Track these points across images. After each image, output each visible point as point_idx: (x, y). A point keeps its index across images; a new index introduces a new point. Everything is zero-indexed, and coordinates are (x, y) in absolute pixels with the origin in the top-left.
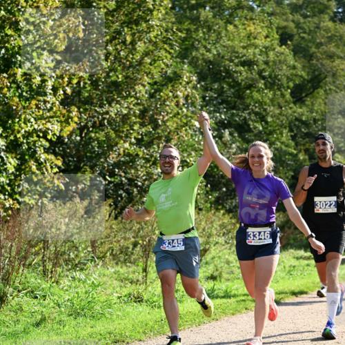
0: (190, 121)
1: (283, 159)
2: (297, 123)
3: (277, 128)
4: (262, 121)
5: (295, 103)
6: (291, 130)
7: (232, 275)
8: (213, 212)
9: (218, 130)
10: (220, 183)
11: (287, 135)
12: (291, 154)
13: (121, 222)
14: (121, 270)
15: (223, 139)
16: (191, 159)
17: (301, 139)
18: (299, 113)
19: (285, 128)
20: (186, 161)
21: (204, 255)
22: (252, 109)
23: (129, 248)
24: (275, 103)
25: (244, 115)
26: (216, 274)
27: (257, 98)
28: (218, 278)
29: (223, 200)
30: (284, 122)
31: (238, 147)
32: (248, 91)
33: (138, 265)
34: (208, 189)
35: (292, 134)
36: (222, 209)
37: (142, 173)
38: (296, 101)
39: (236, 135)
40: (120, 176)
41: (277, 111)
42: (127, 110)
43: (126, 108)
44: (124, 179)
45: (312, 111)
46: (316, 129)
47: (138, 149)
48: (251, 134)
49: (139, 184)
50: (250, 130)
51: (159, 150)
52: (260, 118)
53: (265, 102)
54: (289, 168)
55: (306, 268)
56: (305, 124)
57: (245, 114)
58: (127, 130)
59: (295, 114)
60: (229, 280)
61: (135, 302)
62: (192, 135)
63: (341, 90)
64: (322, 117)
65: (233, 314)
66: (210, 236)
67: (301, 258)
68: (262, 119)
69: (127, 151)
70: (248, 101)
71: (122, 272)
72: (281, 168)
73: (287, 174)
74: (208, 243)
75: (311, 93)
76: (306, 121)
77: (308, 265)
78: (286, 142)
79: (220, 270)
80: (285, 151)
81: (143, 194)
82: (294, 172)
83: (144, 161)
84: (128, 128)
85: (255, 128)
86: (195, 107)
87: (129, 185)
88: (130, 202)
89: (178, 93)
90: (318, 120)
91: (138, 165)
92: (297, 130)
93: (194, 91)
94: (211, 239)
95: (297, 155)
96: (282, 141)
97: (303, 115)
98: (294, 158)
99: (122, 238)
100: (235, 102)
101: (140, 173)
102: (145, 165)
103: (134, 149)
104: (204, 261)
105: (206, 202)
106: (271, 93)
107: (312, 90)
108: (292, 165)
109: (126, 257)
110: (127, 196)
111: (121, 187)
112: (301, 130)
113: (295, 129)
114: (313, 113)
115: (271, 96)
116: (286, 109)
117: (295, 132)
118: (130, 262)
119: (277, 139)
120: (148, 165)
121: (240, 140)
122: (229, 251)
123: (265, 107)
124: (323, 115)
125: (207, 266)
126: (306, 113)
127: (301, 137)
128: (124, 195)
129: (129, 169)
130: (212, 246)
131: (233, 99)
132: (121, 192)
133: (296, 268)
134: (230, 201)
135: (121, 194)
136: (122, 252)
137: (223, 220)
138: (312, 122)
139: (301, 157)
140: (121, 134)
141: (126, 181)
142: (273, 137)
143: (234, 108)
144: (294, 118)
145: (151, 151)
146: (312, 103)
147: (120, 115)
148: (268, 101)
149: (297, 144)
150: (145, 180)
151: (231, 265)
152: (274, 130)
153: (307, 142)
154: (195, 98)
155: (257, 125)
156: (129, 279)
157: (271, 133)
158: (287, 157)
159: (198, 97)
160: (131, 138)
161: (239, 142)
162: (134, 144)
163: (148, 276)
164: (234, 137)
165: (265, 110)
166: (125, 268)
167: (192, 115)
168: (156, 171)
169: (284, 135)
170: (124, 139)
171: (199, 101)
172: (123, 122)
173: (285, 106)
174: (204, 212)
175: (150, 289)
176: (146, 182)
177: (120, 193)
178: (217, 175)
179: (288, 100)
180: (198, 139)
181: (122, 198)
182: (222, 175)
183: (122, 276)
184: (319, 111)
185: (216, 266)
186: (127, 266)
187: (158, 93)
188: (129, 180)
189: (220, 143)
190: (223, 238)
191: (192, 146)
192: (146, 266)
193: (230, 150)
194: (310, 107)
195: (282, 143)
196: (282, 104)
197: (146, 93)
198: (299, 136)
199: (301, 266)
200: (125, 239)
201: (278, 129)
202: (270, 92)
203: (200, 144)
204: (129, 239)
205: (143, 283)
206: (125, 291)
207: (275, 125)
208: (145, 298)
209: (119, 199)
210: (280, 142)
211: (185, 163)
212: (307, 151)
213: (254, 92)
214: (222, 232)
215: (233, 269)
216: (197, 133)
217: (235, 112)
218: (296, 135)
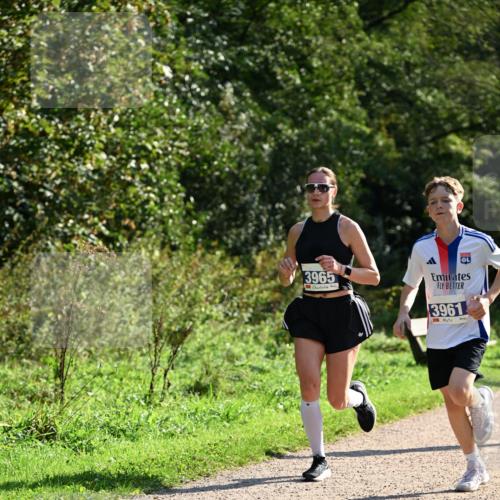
0: (153, 64)
1: (344, 144)
2: (372, 71)
3: (331, 81)
4: (301, 67)
5: (367, 30)
6: (360, 86)
7: (239, 384)
8: (199, 252)
9: (210, 84)
10: (214, 193)
11: (351, 97)
12: (360, 135)
13: (11, 273)
14: (10, 373)
15: (221, 103)
16: (156, 143)
17: (379, 104)
18: (375, 51)
19: (348, 80)
20: (144, 148)
21: (181, 342)
22: (280, 40)
23: (26, 327)
24: (327, 29)
25: (263, 53)
26: (206, 381)
27: (291, 19)
28: (211, 391)
29: (221, 230)
30: (346, 68)
31: (252, 119)
32: (272, 5)
33: (45, 363)
34: (189, 206)
35: (363, 93)
36: (218, 248)
37: (53, 172)
38: (371, 25)
39: (248, 94)
40: (9, 177)
41: (332, 47)
42: (23, 40)
43: (21, 36)
44: (15, 184)
45: (401, 47)
46: (410, 84)
47: (44, 122)
48: (280, 93)
49: (48, 194)
50: (275, 86)
51: (88, 124)
52: (296, 60)
53: (306, 28)
54: (355, 164)
55: (390, 369)
56: (389, 73)
57: (266, 52)
58: (23, 82)
59: (369, 53)
60: (231, 393)
61: (40, 439)
62: (156, 94)
63: (461, 5)
64: (422, 59)
65: (241, 464)
66: (193, 303)
67: (380, 348)
68: (302, 62)
69: (21, 125)
70: (272, 25)
71: (13, 378)
72: (340, 164)
73: (352, 177)
74: (189, 317)
75: (400, 10)
76: (389, 67)
77: (393, 363)
78: (350, 109)
79: (214, 372)
80: (348, 128)
81: (56, 214)
82: (365, 172)
83: (57, 147)
84: (25, 78)
85: (287, 80)
86: (164, 36)
87: (27, 196)
88: (29, 232)
89: (129, 6)
90: (416, 66)
91: (46, 155)
92: (371, 86)
93: (160, 3)
94: (197, 310)
95: (371, 137)
96: (340, 108)
97: (383, 54)
98: (366, 144)
99: (12, 307)
100: (246, 27)
101: (49, 171)
102: (61, 155)
103: (38, 122)
104: (181, 354)
105: (186, 232)
106: (320, 8)
107: (401, 4)
108: (362, 157)
109: (21, 346)
110: (22, 219)
111: (10, 200)
112: (379, 86)
113: (367, 84)
114: (403, 50)
115: (318, 14)
116: (351, 42)
117: (368, 89)
118: (30, 357)
119: (332, 103)
120: (67, 156)
121: (256, 104)
122: (233, 334)
123: (307, 37)
124: (424, 56)
125: (189, 365)
126: (389, 51)
127: (381, 100)
128: (16, 217)
129: (28, 163)
130: (198, 323)
131: (241, 20)
132: (10, 211)
133: (369, 369)
134: (234, 231)
135: (11, 216)
136: (11, 336)
137: (220, 269)
138: (401, 69)
139: (381, 141)
140: (10, 91)
141: (21, 188)
142: (323, 99)
143: (242, 39)
144: (366, 61)
145: (73, 127)
146: (403, 30)
147: (7, 51)
148: (313, 25)
149: (371, 115)
150: (60, 187)
151: (238, 363)
152: (326, 86)
153: (392, 111)
154: (164, 16)
155: (291, 76)
156: (26, 393)
157: (319, 91)
158: (351, 141)
159: (168, 15)
160: (30, 99)
161: (254, 109)
162: (37, 112)
163: (66, 386)
164: (244, 98)
165: (307, 43)
166: (18, 369)
167: (159, 53)
168: (83, 168)
169: (346, 96)
170: (15, 99)
171: (171, 25)
172: (14, 66)
173: (347, 36)
174: (181, 254)
175: (70, 411)
176: (63, 192)
177: (7, 212)
178: (209, 176)
179: (354, 23)
180: (170, 103)
181: (12, 224)
182: (218, 178)
183: (13, 386)
184: (417, 46)
185: (206, 365)
186: (22, 365)
187: (86, 6)
188: (27, 185)
189: (215, 111)
190: (220, 307)
191: (158, 116)
192: (62, 364)
193: (236, 126)
194: (399, 38)
195: (342, 112)
196: (342, 33)
197: (62, 5)
198: (376, 97)
199: (380, 364)
200: (19, 308)
201: (334, 84)
202: (316, 6)
203: (174, 114)
204: (28, 307)
205: (56, 401)
206: (19, 417)
207: (326, 75)
208: (61, 430)
209: (7, 225)
210: (336, 110)
211: (143, 153)
212: (392, 129)
213: (285, 7)
214: (218, 294)
215: (242, 370)
216: (168, 90)
217: (245, 49)
218: (369, 96)
